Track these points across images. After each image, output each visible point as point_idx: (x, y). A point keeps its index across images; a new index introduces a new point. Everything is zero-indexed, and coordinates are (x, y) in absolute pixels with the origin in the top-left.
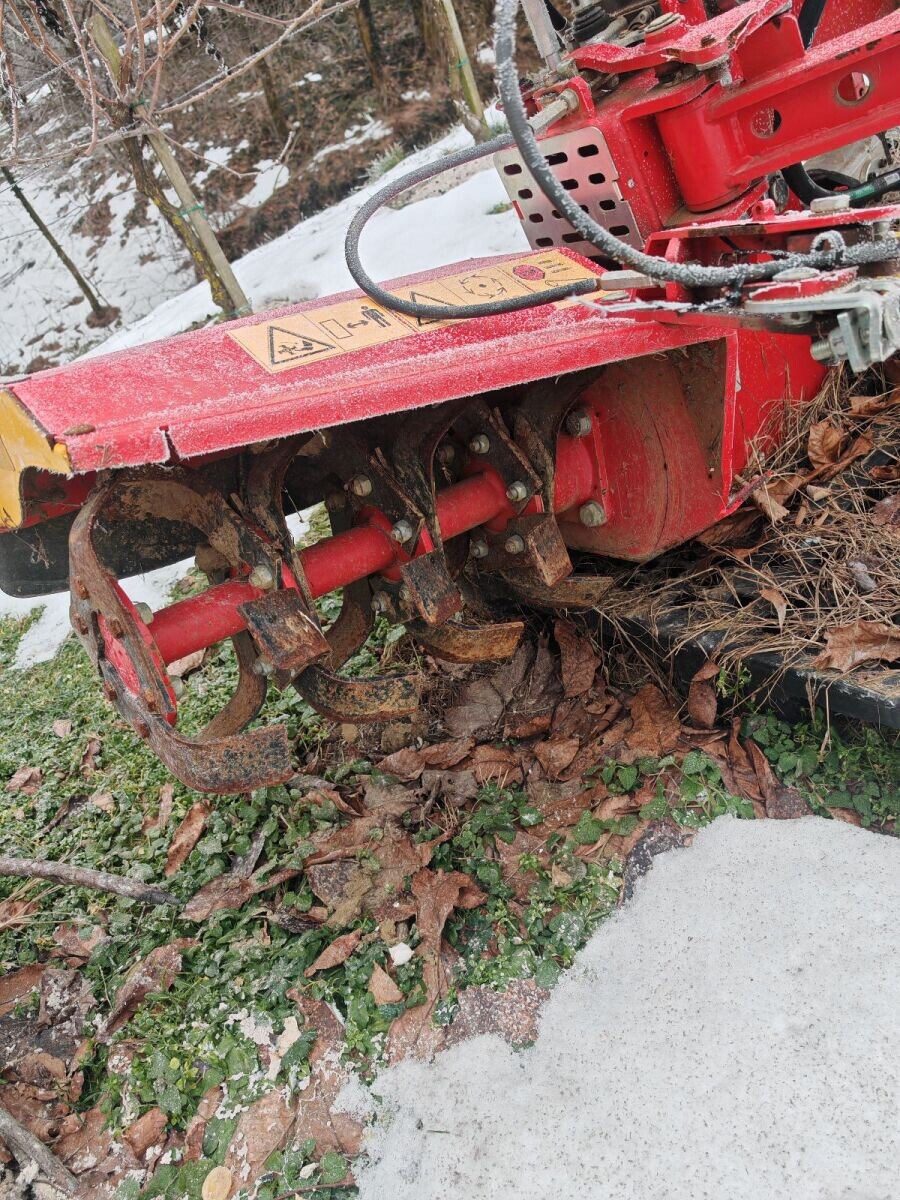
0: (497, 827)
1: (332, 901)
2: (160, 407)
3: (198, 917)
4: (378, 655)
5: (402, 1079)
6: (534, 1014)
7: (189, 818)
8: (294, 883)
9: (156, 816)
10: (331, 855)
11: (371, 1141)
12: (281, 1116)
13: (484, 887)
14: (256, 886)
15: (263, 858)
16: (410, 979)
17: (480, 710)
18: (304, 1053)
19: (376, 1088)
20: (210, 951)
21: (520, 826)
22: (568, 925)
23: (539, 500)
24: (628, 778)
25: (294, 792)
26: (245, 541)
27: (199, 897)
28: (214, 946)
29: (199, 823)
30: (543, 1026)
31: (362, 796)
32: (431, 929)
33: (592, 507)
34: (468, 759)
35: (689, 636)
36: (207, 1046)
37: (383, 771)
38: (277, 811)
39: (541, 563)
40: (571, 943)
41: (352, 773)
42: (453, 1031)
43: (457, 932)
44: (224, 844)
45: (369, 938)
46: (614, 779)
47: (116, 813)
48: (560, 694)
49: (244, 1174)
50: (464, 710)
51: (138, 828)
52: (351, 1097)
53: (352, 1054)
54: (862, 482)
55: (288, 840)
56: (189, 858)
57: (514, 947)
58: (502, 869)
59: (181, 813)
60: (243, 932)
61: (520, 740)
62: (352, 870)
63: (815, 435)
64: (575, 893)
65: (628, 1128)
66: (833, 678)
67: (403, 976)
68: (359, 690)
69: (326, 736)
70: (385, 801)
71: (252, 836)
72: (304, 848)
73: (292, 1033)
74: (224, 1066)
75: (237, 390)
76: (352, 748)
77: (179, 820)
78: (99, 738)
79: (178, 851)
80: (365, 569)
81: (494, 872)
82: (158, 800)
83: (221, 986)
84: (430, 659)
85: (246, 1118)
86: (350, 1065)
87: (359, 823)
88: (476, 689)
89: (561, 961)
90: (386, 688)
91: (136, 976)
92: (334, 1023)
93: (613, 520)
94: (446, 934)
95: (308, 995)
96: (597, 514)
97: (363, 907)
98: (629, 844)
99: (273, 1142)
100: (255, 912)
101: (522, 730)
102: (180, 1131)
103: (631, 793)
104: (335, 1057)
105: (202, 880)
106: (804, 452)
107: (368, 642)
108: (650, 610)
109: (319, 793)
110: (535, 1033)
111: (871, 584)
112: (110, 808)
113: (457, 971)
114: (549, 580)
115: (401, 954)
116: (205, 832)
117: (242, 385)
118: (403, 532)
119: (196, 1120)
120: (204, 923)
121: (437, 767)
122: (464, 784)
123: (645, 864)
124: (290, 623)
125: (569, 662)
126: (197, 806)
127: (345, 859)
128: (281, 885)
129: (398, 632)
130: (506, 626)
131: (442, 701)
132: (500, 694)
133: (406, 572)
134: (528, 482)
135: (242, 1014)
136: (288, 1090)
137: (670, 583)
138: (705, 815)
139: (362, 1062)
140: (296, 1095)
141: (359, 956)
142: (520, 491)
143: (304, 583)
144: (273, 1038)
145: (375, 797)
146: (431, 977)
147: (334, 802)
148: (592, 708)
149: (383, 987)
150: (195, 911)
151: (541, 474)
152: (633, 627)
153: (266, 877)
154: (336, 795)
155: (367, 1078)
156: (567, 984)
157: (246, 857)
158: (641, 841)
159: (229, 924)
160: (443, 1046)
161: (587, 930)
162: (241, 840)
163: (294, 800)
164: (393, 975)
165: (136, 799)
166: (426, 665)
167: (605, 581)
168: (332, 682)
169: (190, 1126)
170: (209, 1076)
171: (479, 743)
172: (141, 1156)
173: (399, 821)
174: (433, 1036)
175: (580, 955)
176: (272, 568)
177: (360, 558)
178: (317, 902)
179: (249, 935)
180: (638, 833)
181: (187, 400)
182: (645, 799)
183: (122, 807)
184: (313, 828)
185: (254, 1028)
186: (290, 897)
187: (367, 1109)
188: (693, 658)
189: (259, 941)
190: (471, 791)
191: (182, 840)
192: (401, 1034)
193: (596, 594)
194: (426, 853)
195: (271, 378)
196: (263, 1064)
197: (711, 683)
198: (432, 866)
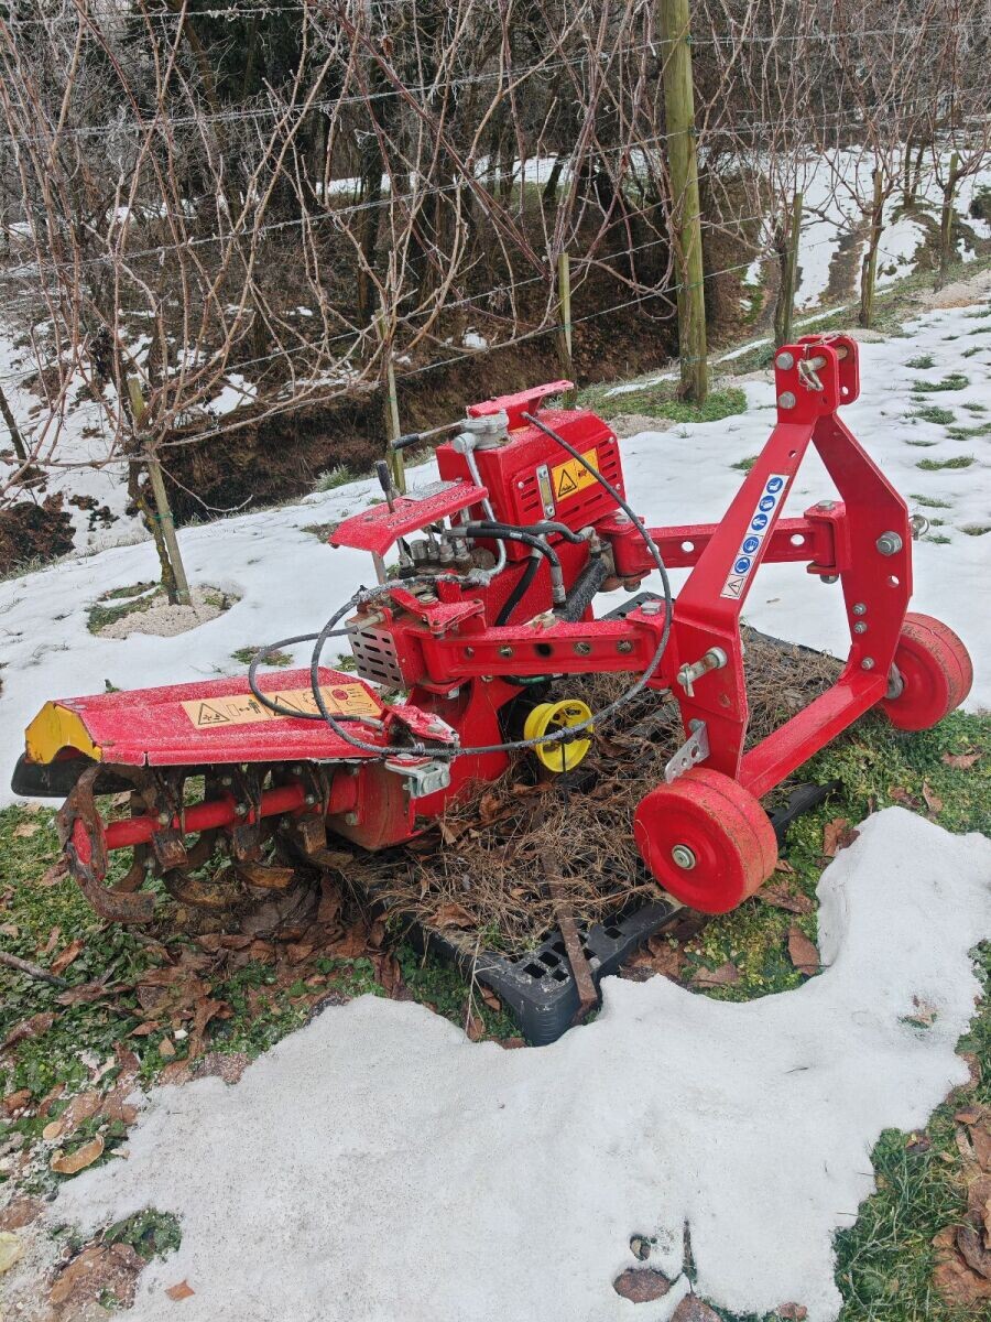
0: (252, 980)
1: (147, 1007)
2: (143, 737)
3: (65, 1003)
4: (212, 875)
5: (165, 1093)
6: (241, 1070)
7: (69, 949)
8: (127, 994)
9: (45, 945)
10: (154, 983)
11: (140, 1119)
12: (94, 1103)
13: (234, 1010)
14: (104, 990)
15: (111, 978)
16: (182, 1047)
17: (266, 920)
18: (115, 1075)
19: (150, 1095)
20: (70, 1021)
21: (265, 983)
22: (272, 1031)
23: (320, 806)
24: (328, 967)
25: (139, 945)
26: (160, 799)
27: (67, 993)
28: (73, 1018)
29: (74, 953)
30: (244, 1076)
31: (179, 955)
32: (199, 1023)
33: (352, 815)
34: (248, 946)
35: (381, 896)
36: (62, 1063)
37: (196, 944)
38: (126, 953)
39: (307, 841)
40: (270, 1040)
41: (177, 940)
42: (198, 1073)
43: (214, 1026)
44: (89, 967)
45: (165, 1025)
46: (321, 967)
47: (18, 938)
48: (314, 921)
49: (69, 1125)
50: (255, 919)
51: (32, 949)
52: (136, 1097)
53: (142, 1077)
54: (496, 833)
55: (129, 971)
56: (66, 970)
57: (241, 1038)
58: (247, 1003)
59: (64, 944)
60: (92, 1014)
61: (281, 941)
62: (164, 994)
63: (484, 801)
64: (281, 1018)
65: (269, 1117)
66: (435, 929)
67: (179, 1044)
68: (196, 886)
69: (166, 916)
70: (193, 961)
71: (107, 965)
72: (137, 975)
73: (111, 1063)
74: (69, 1075)
75: (180, 735)
76: (181, 927)
77: (61, 949)
78: (13, 890)
79: (58, 966)
80: (216, 823)
81: (243, 1004)
82: (49, 935)
83: (75, 1036)
84: (244, 884)
85: (75, 1100)
86: (139, 1082)
87: (174, 969)
88: (266, 908)
89: (263, 1048)
90: (210, 889)
91: (24, 1026)
92: (136, 1062)
93: (362, 825)
94: (208, 1026)
95: (123, 1048)
96: (353, 819)
97: (165, 1012)
98: (317, 999)
99: (87, 1114)
100: (102, 1004)
101: (284, 935)
102: (37, 1103)
103: (326, 975)
104: (131, 1078)
105: (70, 984)
106: (478, 808)
107: (207, 864)
108: (368, 878)
109: (155, 949)
110: (239, 1079)
111: (468, 887)
112: (15, 934)
113: (208, 1046)
114: (310, 850)
115: (181, 1034)
116: (79, 957)
117: (183, 733)
118: (241, 810)
119: (48, 1098)
120: (70, 1006)
121: (229, 947)
122: (242, 958)
123: (321, 1010)
124: (172, 845)
125: (325, 902)
126: (76, 942)
127: (161, 987)
128: (120, 993)
129: (227, 863)
130: (285, 870)
131: (242, 910)
132: (280, 913)
133: (235, 831)
134: (315, 796)
135: (83, 1053)
136: (101, 1091)
137: (385, 866)
138: (359, 991)
139: (145, 1081)
140: (105, 1094)
141: (157, 1033)
142: (311, 800)
143: (183, 826)
144: (99, 1066)
145: (187, 957)
146: (193, 1047)
147: (163, 954)
148: (328, 931)
149: (166, 1048)
150: (64, 999)
151: (323, 793)
152: (358, 887)
153: (111, 987)
154: (164, 951)
155: (145, 1089)
156: (262, 1057)
157: (100, 977)
158: (322, 1000)
159: (84, 1008)
160: (191, 1080)
161: (281, 1036)
162: (100, 966)
163: (138, 950)
164: (174, 1044)
165: (35, 932)
166: (240, 888)
167: (349, 857)
168: (182, 879)
169: (43, 1101)
170: (59, 1077)
171: (257, 939)
172: (11, 1112)
173: (197, 972)
174: (187, 1074)
175: (273, 1047)
176: (169, 815)
177: (214, 817)
178: (139, 1006)
179: (95, 1016)
180: (323, 995)
181: (155, 736)
182: (332, 979)
183: (24, 935)
184: (146, 967)
185: (89, 1059)
186: (124, 1001)
187: (142, 1104)
188: (380, 908)
189: (101, 1020)
190: (244, 963)
191: (62, 960)
192: (168, 1072)
193: (344, 863)
194: (208, 988)
195: (196, 731)
196: (90, 1077)
197: (383, 923)
198: (210, 996)
